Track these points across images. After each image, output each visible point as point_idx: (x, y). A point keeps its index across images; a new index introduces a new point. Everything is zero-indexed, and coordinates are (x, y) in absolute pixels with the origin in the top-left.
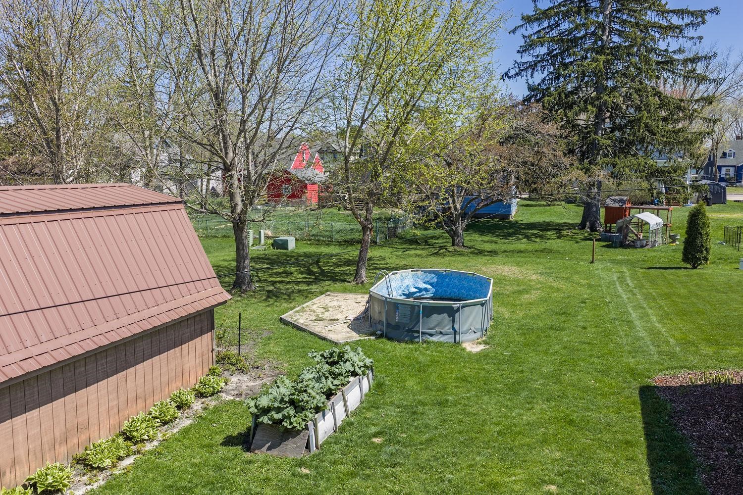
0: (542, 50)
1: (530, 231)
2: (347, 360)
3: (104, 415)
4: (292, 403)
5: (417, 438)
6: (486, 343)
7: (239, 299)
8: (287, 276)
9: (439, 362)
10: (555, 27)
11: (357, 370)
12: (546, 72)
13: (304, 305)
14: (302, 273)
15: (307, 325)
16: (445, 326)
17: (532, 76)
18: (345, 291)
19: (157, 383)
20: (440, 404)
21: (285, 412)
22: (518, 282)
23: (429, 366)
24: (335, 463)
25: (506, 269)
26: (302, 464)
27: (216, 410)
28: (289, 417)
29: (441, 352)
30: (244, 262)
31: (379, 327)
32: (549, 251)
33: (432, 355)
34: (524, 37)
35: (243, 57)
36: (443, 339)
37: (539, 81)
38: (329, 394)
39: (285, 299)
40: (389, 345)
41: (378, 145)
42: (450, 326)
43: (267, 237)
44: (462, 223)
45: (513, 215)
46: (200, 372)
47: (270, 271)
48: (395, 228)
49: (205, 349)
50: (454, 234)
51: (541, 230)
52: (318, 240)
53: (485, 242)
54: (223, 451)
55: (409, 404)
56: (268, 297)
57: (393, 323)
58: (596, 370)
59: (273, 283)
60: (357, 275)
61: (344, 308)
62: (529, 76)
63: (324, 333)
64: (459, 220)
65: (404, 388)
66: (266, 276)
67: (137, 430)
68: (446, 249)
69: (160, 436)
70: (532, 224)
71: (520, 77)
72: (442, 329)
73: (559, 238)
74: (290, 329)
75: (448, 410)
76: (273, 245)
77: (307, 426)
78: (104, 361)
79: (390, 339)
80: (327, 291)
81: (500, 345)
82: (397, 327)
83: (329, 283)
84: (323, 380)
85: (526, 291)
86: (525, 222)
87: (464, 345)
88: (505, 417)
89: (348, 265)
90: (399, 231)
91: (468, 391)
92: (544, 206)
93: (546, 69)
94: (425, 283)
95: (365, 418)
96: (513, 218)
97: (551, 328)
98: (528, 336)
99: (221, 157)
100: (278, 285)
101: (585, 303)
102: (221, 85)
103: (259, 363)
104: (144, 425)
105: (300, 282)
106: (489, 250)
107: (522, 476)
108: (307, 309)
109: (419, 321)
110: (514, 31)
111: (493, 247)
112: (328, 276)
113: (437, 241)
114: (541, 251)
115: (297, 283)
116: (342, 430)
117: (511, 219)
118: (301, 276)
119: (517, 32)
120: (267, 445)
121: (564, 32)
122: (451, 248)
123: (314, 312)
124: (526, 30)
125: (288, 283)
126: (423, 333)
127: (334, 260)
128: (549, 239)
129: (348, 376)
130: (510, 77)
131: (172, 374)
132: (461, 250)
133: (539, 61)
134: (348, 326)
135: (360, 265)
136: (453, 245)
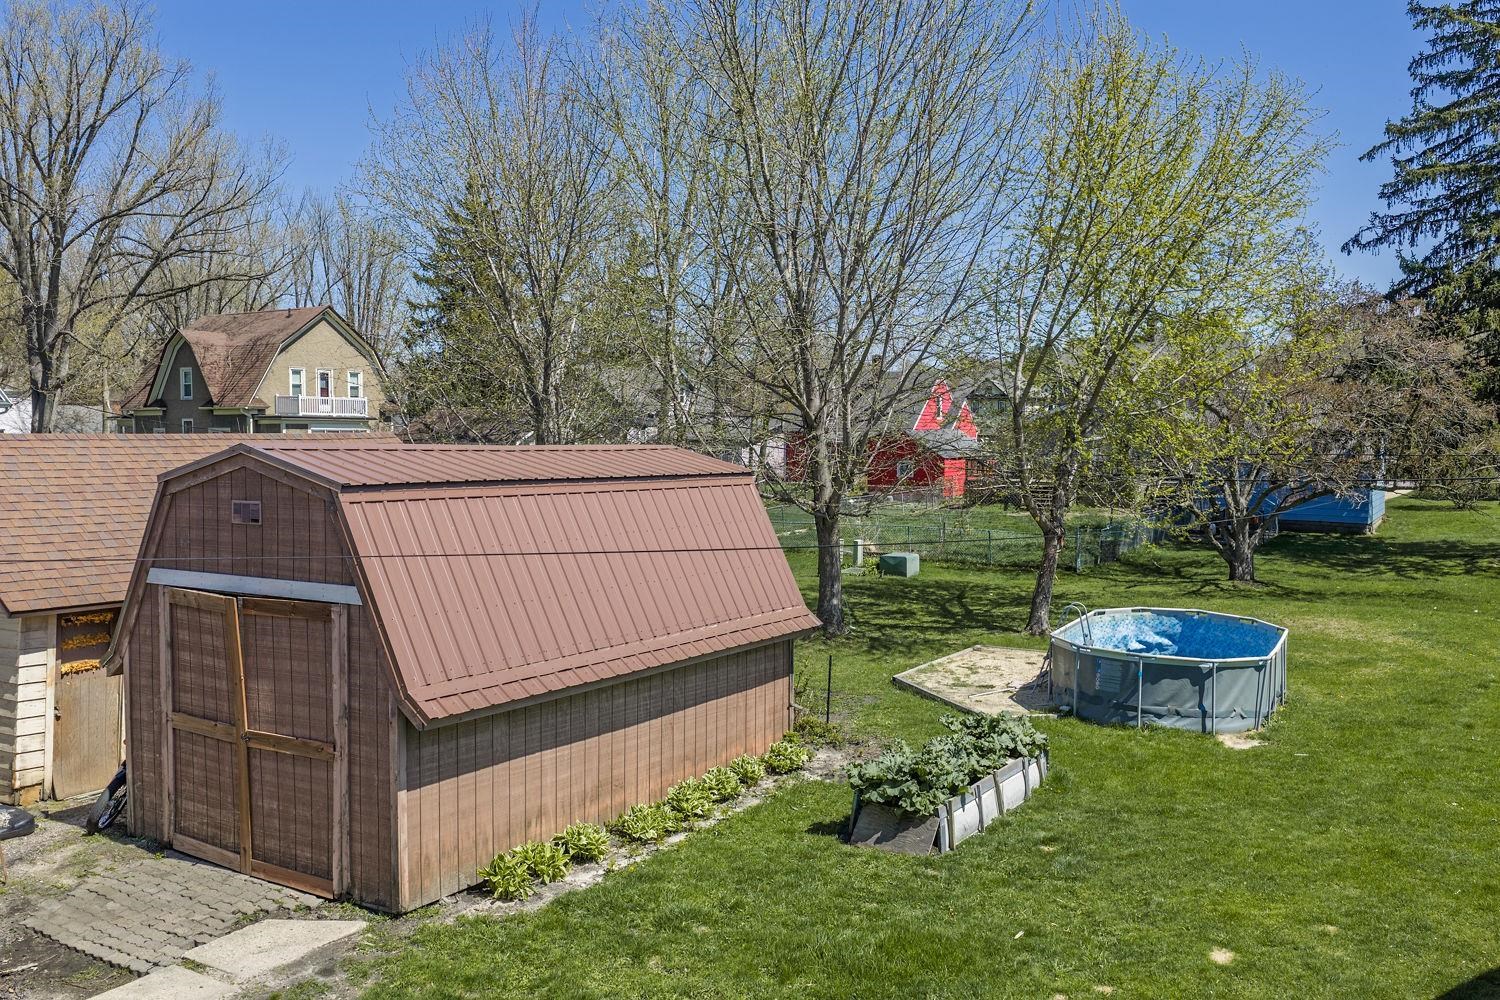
0: (1436, 191)
1: (1408, 559)
2: (1004, 731)
3: (643, 775)
4: (914, 775)
5: (1114, 851)
6: (1262, 737)
7: (822, 647)
8: (905, 618)
9: (1169, 757)
10: (1464, 142)
11: (1020, 748)
12: (1442, 235)
13: (934, 662)
14: (931, 614)
15: (939, 692)
16: (1185, 702)
17: (1412, 242)
18: (1009, 644)
19: (711, 742)
20: (1161, 813)
21: (904, 787)
22: (1353, 645)
23: (1149, 763)
24: (979, 867)
25: (1334, 623)
26: (928, 864)
27: (795, 790)
28: (909, 795)
29: (1173, 744)
30: (833, 586)
31: (1066, 699)
32: (1439, 596)
33: (1159, 749)
34: (1397, 163)
35: (844, 242)
36: (1181, 724)
37: (1428, 252)
38: (974, 777)
39: (900, 652)
40: (1082, 730)
41: (1078, 385)
42: (1195, 701)
43: (868, 554)
44: (1250, 536)
45: (1375, 526)
46: (770, 737)
47: (875, 608)
48: (1115, 544)
49: (779, 702)
50: (1233, 557)
51: (1431, 558)
52: (963, 562)
53: (1300, 574)
54: (808, 839)
55: (1106, 808)
56: (872, 647)
57: (1091, 693)
58: (1467, 788)
59: (881, 627)
60: (1031, 620)
61: (1005, 669)
62: (1406, 242)
63: (968, 704)
64: (1244, 528)
65: (1101, 789)
66: (868, 616)
67: (687, 800)
68: (1217, 585)
69: (718, 815)
70: (1417, 544)
71: (1386, 245)
72: (1181, 706)
73: (1468, 572)
74: (909, 695)
75: (1172, 823)
76: (878, 566)
77: (936, 810)
78: (647, 694)
79: (1083, 719)
80: (976, 643)
81: (1290, 741)
82: (1097, 699)
83: (980, 631)
84: (964, 754)
85: (1366, 662)
86: (1401, 540)
87: (1221, 738)
88: (1274, 839)
89: (1017, 605)
90: (1123, 550)
91: (1214, 801)
92: (1449, 509)
93: (1444, 227)
94: (1157, 634)
95: (1031, 820)
96: (1372, 532)
97: (1401, 723)
98: (1348, 733)
99: (800, 407)
100: (888, 631)
101: (1486, 687)
102: (805, 288)
103: (860, 737)
104: (698, 795)
105: (927, 628)
106: (1308, 589)
107: (1283, 911)
108: (940, 669)
109: (1137, 690)
110: (1370, 155)
111: (1320, 584)
112: (978, 621)
113: (1200, 571)
114: (1422, 596)
115: (923, 629)
116: (992, 830)
117: (1369, 534)
118: (930, 619)
119: (1377, 156)
120: (876, 836)
121: (1480, 153)
122: (1226, 584)
123: (952, 673)
124: (1398, 152)
125: (907, 628)
126: (1144, 712)
127: (991, 595)
128: (1447, 573)
129: (1005, 756)
130: (1364, 246)
131: (733, 733)
132: (1248, 587)
133: (1426, 214)
134: (1011, 697)
135: (1038, 601)
136: (1232, 577)
